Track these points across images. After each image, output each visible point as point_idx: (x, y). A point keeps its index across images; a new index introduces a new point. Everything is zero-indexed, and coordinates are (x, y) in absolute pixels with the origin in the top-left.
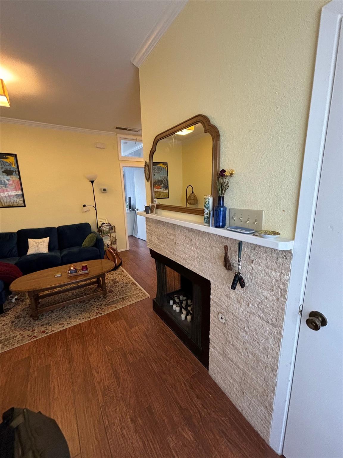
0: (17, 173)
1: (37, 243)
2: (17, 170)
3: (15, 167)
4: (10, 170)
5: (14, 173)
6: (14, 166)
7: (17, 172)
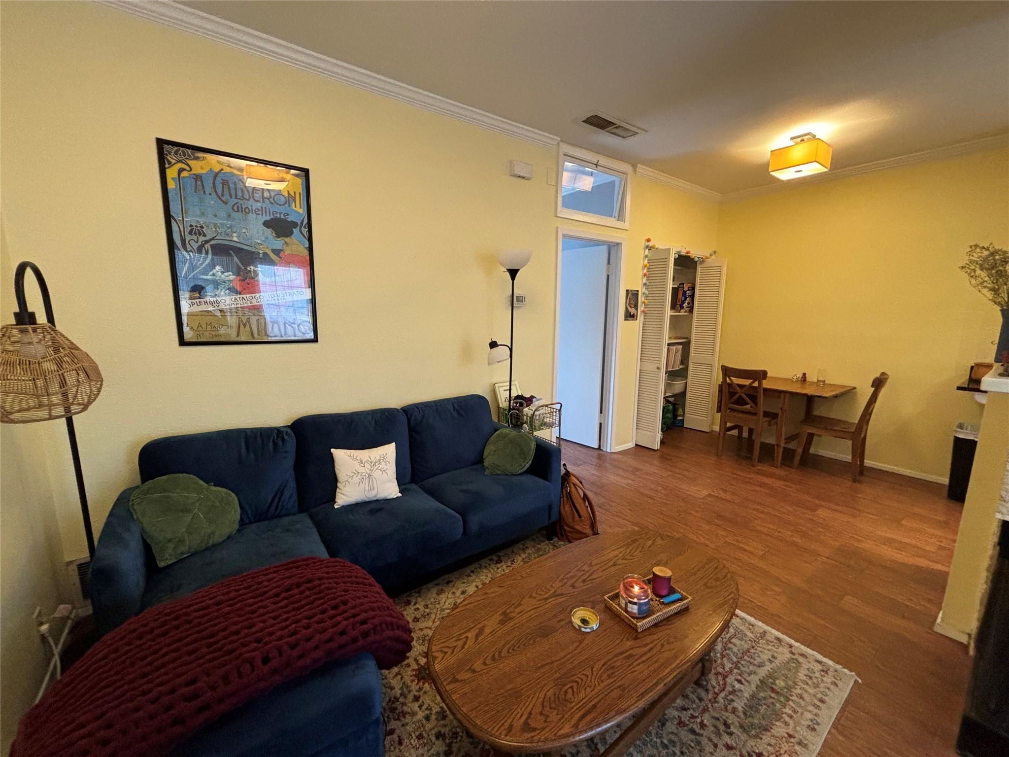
0: (305, 231)
1: (368, 466)
2: (306, 221)
3: (301, 211)
4: (285, 221)
5: (296, 231)
6: (298, 209)
7: (305, 227)
